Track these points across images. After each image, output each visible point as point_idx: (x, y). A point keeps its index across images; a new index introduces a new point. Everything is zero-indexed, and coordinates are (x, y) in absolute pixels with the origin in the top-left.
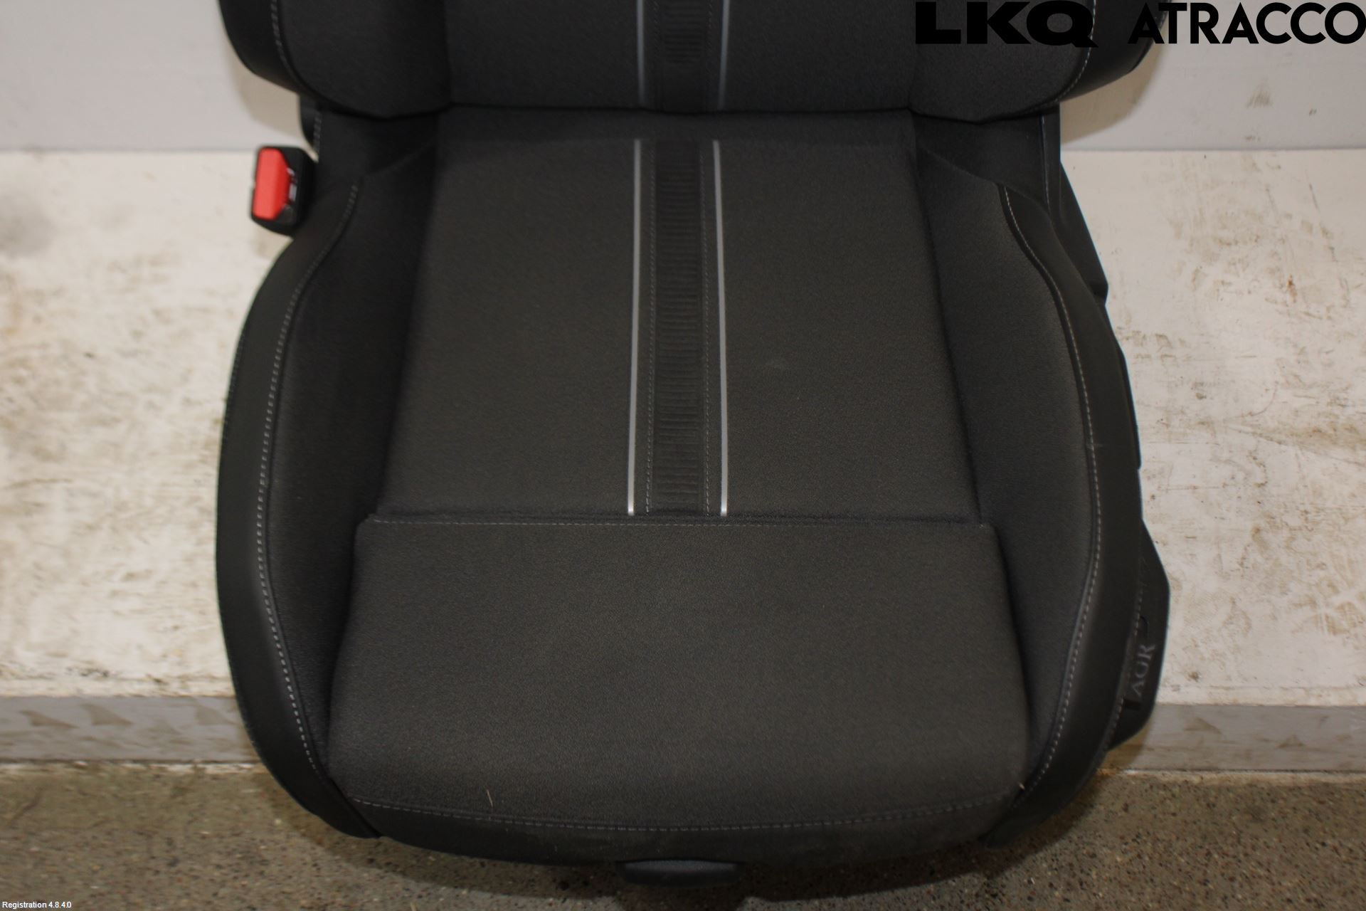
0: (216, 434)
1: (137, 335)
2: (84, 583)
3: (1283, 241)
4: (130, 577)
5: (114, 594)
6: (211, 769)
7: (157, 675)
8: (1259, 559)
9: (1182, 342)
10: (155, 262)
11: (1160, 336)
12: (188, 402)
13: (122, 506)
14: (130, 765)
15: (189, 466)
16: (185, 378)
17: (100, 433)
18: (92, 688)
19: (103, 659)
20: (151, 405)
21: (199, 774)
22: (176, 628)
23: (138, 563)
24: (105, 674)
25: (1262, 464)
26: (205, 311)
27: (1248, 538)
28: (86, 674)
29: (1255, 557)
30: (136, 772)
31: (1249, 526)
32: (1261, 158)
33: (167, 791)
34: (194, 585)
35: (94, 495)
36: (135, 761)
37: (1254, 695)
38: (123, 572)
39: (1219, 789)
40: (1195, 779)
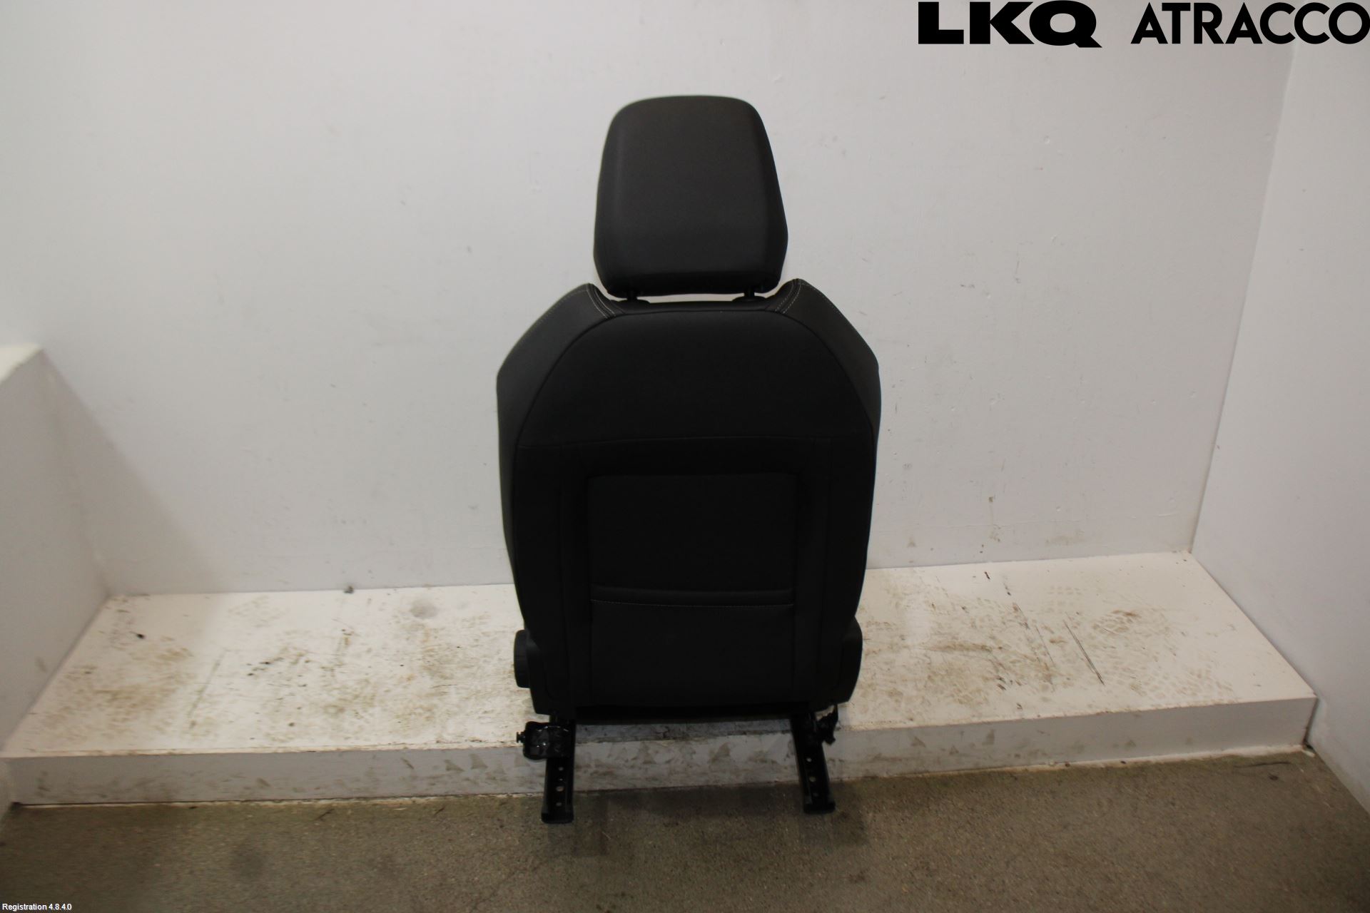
0: (513, 669)
1: (477, 640)
2: (467, 715)
3: (928, 593)
4: (485, 712)
5: (480, 718)
6: (515, 796)
7: (502, 740)
8: (932, 685)
9: (894, 624)
10: (481, 618)
11: (886, 623)
12: (500, 659)
13: (479, 692)
14: (481, 796)
15: (504, 679)
16: (498, 653)
17: (467, 670)
18: (475, 745)
19: (478, 737)
20: (485, 661)
21: (510, 797)
22: (506, 727)
23: (488, 708)
24: (481, 741)
25: (929, 658)
26: (504, 632)
27: (926, 679)
28: (473, 741)
29: (930, 684)
30: (484, 798)
31: (926, 676)
32: (917, 569)
33: (497, 804)
34: (512, 714)
35: (467, 689)
36: (483, 794)
37: (933, 722)
38: (483, 711)
39: (930, 778)
40: (920, 776)
